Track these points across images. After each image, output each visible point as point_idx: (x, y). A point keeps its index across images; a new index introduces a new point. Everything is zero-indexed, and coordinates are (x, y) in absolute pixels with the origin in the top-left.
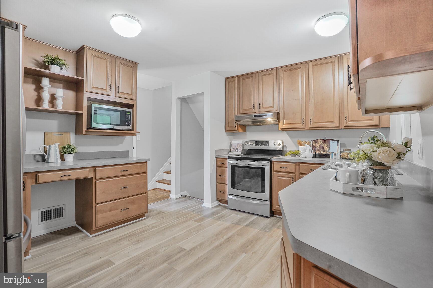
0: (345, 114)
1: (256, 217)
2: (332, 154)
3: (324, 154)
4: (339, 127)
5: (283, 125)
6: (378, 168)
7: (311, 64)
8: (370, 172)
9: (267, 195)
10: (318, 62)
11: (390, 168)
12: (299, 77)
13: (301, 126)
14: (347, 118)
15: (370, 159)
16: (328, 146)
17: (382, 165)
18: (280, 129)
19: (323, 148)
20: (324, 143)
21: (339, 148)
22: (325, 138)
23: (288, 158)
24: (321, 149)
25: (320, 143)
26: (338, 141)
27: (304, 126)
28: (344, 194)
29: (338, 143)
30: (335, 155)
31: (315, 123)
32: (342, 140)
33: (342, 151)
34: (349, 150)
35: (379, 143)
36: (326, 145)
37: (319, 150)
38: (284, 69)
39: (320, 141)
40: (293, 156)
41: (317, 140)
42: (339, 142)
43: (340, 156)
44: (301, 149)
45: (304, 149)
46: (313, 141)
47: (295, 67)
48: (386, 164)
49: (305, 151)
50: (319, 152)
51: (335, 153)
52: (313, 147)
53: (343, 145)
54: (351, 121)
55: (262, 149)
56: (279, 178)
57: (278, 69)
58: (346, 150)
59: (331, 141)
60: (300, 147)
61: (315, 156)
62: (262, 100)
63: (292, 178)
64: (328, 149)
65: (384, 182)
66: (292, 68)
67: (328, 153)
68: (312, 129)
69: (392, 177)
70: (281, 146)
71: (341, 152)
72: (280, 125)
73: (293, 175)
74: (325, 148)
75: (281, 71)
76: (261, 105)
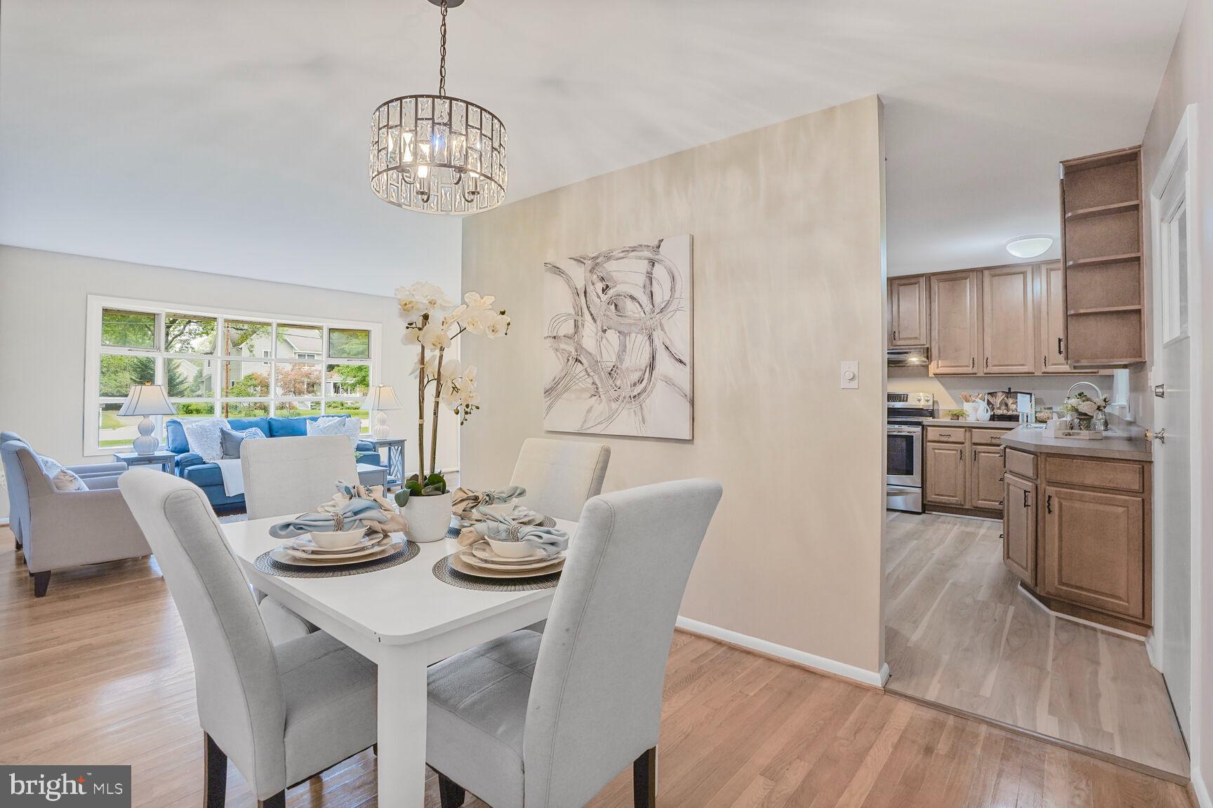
0: (1045, 353)
1: (898, 513)
2: (1023, 415)
3: (1009, 414)
4: (1034, 373)
5: (938, 368)
6: (1083, 417)
7: (986, 273)
8: (1077, 421)
9: (916, 478)
10: (998, 271)
11: (1092, 417)
12: (966, 292)
13: (969, 370)
14: (1047, 359)
15: (1077, 410)
16: (1016, 403)
17: (1086, 414)
18: (931, 375)
19: (1006, 405)
20: (1007, 398)
21: (1033, 405)
22: (1010, 389)
23: (946, 420)
24: (1003, 407)
25: (1000, 397)
26: (1031, 394)
27: (975, 370)
28: (1055, 438)
29: (1031, 397)
30: (1027, 416)
31: (994, 366)
32: (1038, 393)
33: (1038, 410)
34: (1051, 408)
35: (1084, 399)
36: (1010, 401)
37: (999, 408)
38: (938, 277)
39: (1000, 394)
40: (955, 417)
41: (996, 392)
42: (1033, 396)
43: (1036, 417)
44: (967, 407)
45: (974, 407)
46: (988, 394)
47: (959, 275)
48: (1088, 414)
49: (976, 410)
50: (999, 412)
51: (1027, 414)
52: (989, 403)
53: (1039, 402)
54: (1053, 365)
55: (895, 407)
56: (936, 451)
57: (929, 277)
58: (1045, 409)
59: (1019, 395)
60: (965, 403)
61: (993, 418)
62: (899, 325)
63: (959, 452)
64: (1014, 406)
65: (1088, 428)
66: (953, 276)
67: (1015, 413)
68: (989, 376)
69: (1095, 425)
70: (931, 403)
71: (1036, 412)
72: (933, 369)
73: (960, 445)
74: (1009, 404)
75: (933, 279)
76: (897, 334)
